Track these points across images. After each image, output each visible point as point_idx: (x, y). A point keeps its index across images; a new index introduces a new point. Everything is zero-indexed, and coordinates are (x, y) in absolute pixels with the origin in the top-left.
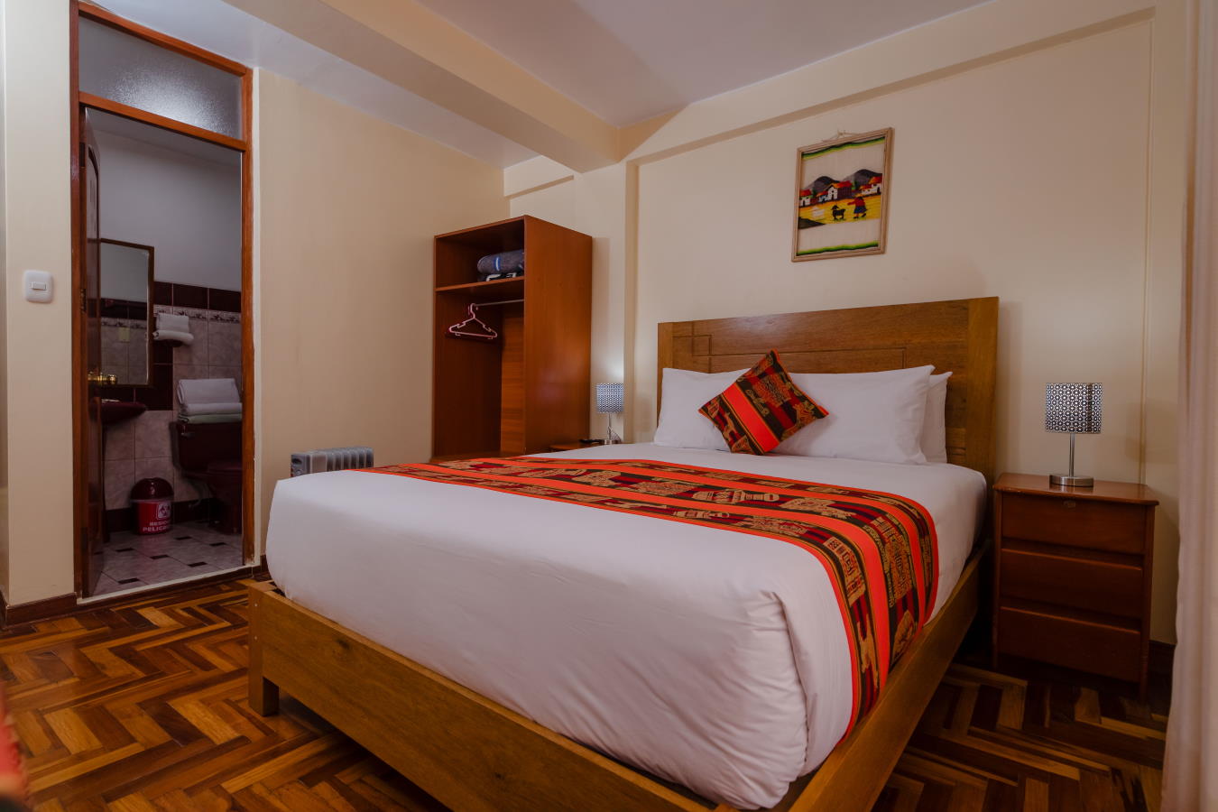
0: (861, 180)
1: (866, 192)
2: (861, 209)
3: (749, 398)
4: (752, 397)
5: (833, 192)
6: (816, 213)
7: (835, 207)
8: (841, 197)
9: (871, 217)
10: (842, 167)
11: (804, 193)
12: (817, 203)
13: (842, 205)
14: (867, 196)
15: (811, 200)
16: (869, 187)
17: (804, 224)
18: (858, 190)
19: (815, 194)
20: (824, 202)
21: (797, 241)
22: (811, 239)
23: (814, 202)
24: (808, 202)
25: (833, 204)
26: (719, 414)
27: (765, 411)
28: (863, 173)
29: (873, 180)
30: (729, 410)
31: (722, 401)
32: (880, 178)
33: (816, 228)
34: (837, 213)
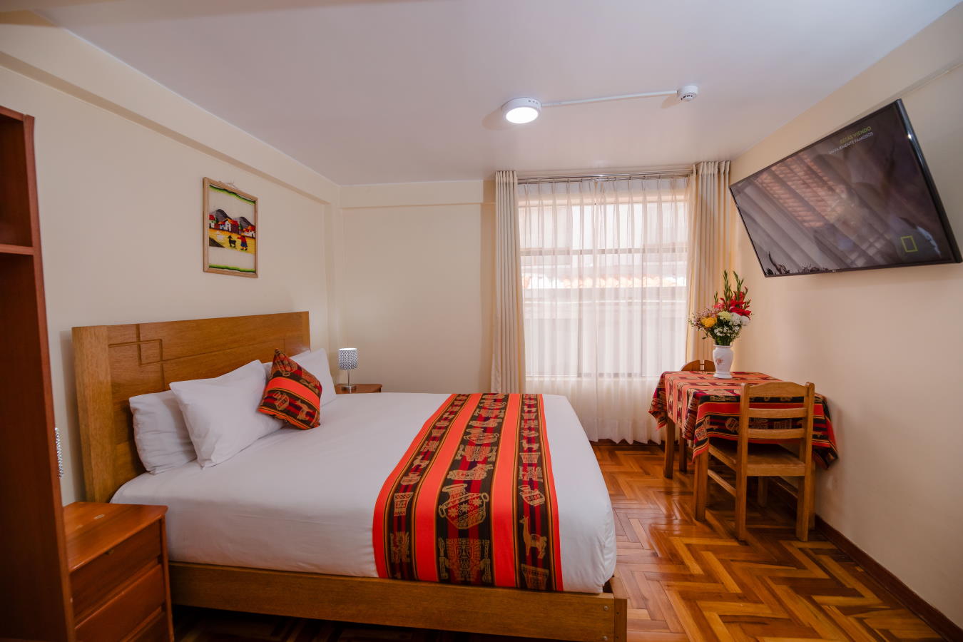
0: (243, 224)
1: (246, 234)
2: (244, 244)
5: (228, 225)
6: (221, 237)
7: (230, 237)
8: (233, 231)
10: (236, 210)
11: (211, 217)
12: (219, 229)
13: (235, 237)
14: (247, 237)
15: (215, 225)
16: (248, 231)
17: (213, 243)
18: (242, 230)
19: (218, 221)
20: (223, 230)
21: (208, 255)
22: (217, 257)
23: (217, 228)
24: (213, 225)
28: (243, 219)
29: (249, 228)
30: (298, 399)
31: (287, 394)
32: (254, 228)
33: (220, 248)
34: (232, 242)
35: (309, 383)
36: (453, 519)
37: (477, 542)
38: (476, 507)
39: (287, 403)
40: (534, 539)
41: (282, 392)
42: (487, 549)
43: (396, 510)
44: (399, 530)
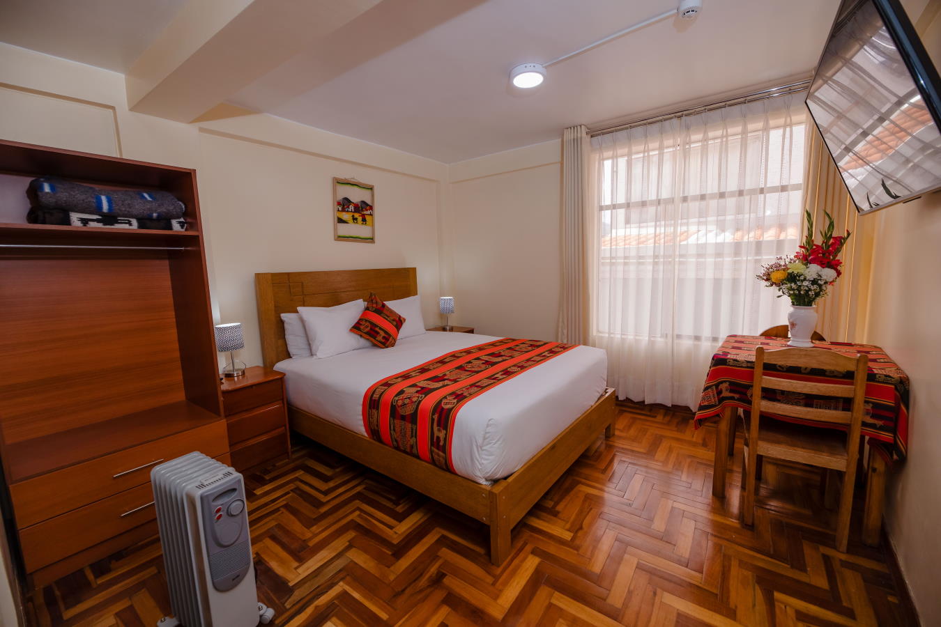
0: (363, 206)
1: (365, 213)
2: (364, 220)
4: (386, 317)
5: (352, 208)
6: (346, 216)
7: (353, 216)
8: (355, 212)
9: (368, 225)
10: (356, 196)
11: (339, 204)
12: (345, 211)
13: (356, 215)
15: (342, 208)
16: (367, 210)
17: (340, 221)
18: (362, 210)
19: (344, 206)
20: (348, 211)
21: (335, 229)
22: (344, 230)
23: (343, 210)
24: (340, 209)
25: (352, 214)
27: (392, 323)
28: (363, 202)
29: (368, 208)
30: (378, 326)
31: (370, 322)
32: (371, 208)
33: (346, 224)
34: (355, 219)
35: (388, 317)
36: (399, 406)
37: (410, 425)
38: (412, 402)
39: (369, 328)
40: (439, 430)
41: (366, 321)
42: (414, 431)
43: (375, 396)
44: (374, 408)
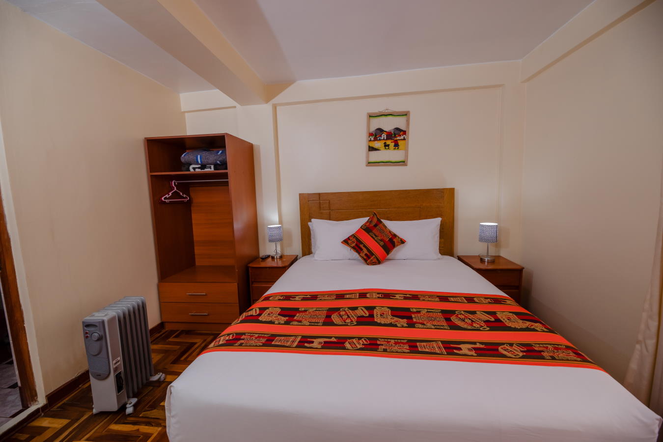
0: (397, 132)
1: (398, 138)
2: (397, 145)
3: (372, 237)
4: (374, 237)
5: (384, 136)
7: (385, 143)
9: (400, 149)
10: (388, 125)
11: (371, 134)
12: (377, 140)
13: (388, 142)
14: (399, 140)
15: (374, 138)
16: (400, 136)
17: (371, 149)
18: (395, 137)
19: (376, 136)
20: (380, 140)
21: (368, 157)
22: (375, 156)
23: (375, 139)
24: (372, 139)
25: (384, 141)
26: (356, 244)
27: (382, 243)
28: (397, 129)
29: (402, 133)
32: (405, 132)
34: (386, 146)
